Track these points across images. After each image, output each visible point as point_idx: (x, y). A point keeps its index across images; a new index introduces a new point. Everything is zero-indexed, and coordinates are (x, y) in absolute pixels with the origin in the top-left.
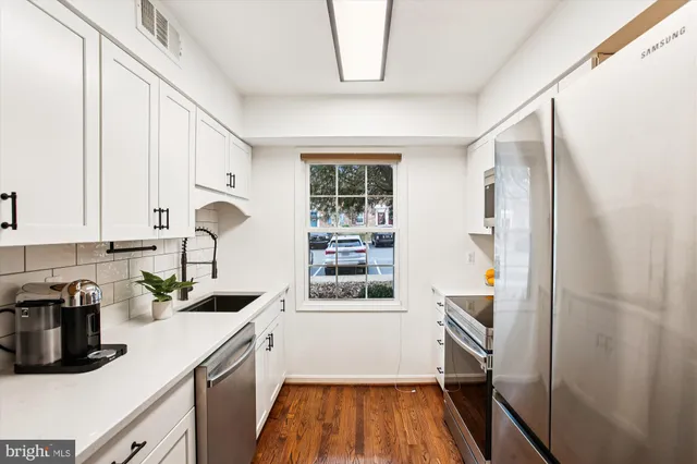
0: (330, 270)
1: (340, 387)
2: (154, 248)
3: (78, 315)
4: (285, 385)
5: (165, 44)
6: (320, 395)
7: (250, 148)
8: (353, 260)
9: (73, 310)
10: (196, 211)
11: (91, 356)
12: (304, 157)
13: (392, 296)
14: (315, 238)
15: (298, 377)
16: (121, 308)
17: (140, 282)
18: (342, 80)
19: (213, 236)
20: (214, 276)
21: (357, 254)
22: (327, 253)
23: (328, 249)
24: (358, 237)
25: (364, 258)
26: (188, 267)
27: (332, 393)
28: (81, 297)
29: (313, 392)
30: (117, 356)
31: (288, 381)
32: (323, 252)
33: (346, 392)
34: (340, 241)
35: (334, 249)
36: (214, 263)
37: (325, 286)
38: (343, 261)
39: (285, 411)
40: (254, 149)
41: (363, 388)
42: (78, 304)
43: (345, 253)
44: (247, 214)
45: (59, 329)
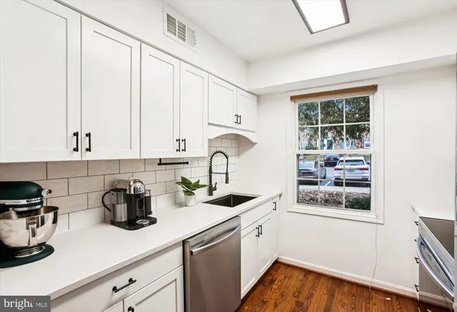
0: (338, 183)
1: (319, 275)
2: (187, 163)
3: (133, 198)
4: (276, 262)
5: (184, 40)
6: (301, 277)
7: (255, 97)
8: (358, 175)
9: (130, 195)
10: (210, 140)
11: (138, 222)
12: (293, 98)
13: (370, 210)
14: (329, 159)
15: (286, 259)
16: (171, 197)
17: (178, 183)
18: (312, 33)
19: (226, 156)
20: (227, 182)
21: (360, 171)
22: (335, 169)
23: (337, 167)
24: (362, 158)
25: (368, 175)
26: (213, 175)
27: (311, 277)
28: (134, 189)
29: (296, 273)
30: (149, 224)
31: (280, 260)
32: (332, 169)
33: (322, 280)
34: (346, 161)
35: (342, 167)
36: (227, 174)
37: (331, 194)
38: (349, 176)
39: (272, 282)
40: (259, 97)
41: (338, 282)
42: (132, 193)
43: (351, 170)
44: (254, 141)
45: (126, 204)
